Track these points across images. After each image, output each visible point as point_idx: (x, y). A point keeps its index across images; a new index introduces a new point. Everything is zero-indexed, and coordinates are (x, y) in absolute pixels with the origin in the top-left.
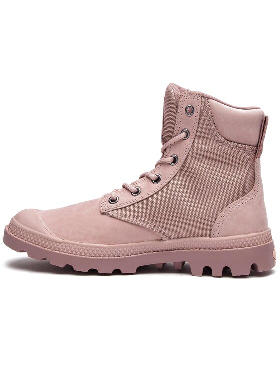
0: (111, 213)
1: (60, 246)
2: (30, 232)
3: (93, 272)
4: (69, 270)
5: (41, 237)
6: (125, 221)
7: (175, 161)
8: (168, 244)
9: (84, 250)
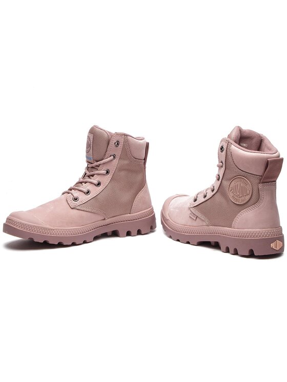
0: (78, 208)
1: (54, 232)
2: (34, 226)
3: (74, 244)
4: (60, 245)
5: (41, 228)
6: (87, 211)
7: (107, 172)
8: (108, 221)
9: (68, 232)
